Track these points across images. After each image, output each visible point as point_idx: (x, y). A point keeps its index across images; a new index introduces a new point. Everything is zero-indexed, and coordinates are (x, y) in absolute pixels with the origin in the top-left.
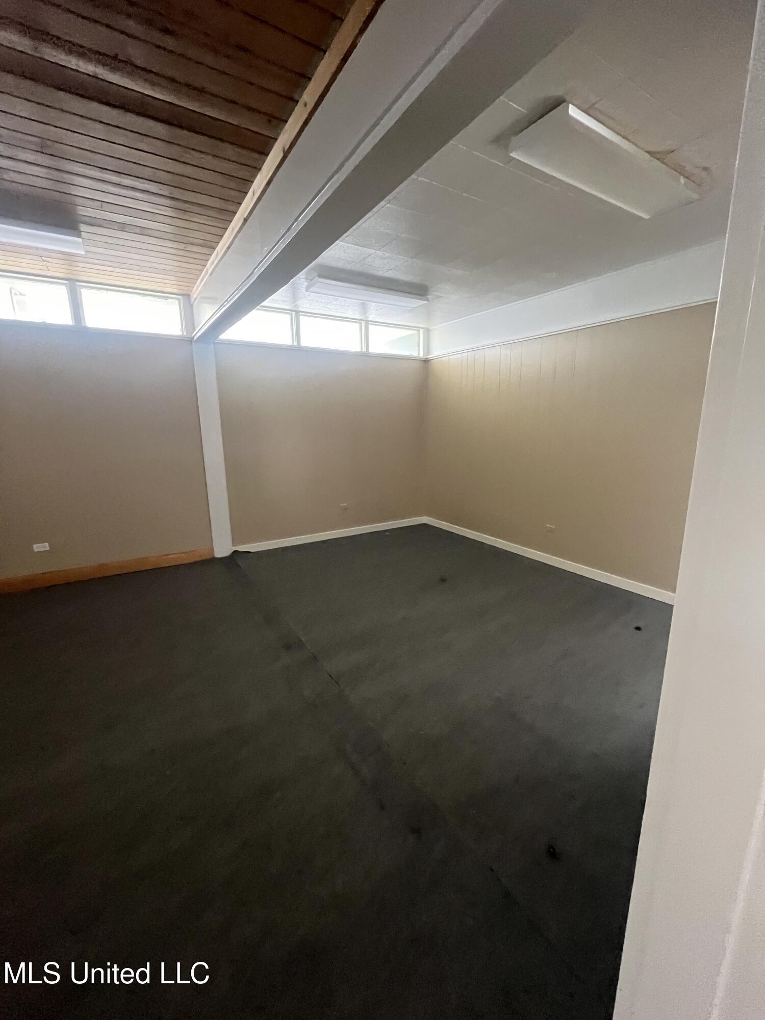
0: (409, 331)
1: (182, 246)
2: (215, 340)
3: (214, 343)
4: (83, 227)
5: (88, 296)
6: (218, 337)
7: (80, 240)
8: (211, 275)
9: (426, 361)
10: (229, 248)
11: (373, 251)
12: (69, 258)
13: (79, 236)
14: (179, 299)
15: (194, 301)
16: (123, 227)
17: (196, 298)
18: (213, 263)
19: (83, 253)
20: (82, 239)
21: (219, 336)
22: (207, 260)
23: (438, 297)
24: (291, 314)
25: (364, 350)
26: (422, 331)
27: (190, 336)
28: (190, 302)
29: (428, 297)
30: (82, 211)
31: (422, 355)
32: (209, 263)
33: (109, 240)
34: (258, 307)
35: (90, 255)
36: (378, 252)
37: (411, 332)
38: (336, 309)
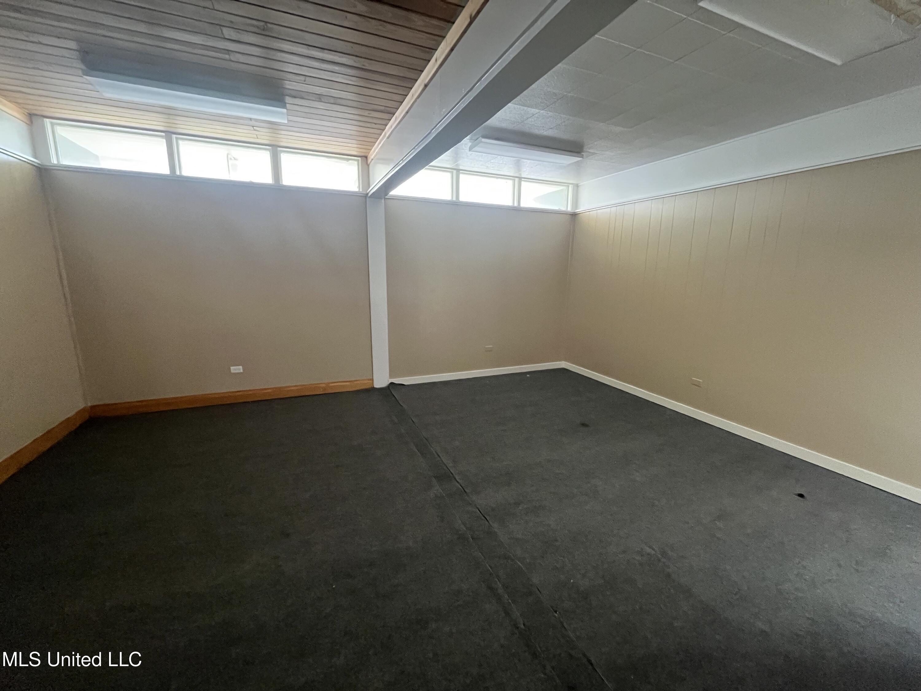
0: (559, 187)
1: (366, 113)
2: (386, 195)
3: (385, 199)
4: (288, 100)
5: (286, 159)
6: (388, 194)
7: (284, 111)
8: (388, 138)
9: (574, 215)
10: (407, 112)
11: (537, 111)
12: (273, 126)
13: (284, 107)
14: (358, 160)
15: (371, 162)
16: (320, 98)
17: (372, 159)
18: (391, 127)
19: (286, 122)
20: (287, 109)
21: (390, 192)
22: (386, 125)
23: (594, 154)
24: (452, 173)
25: (516, 204)
26: (571, 186)
27: (365, 193)
28: (367, 163)
29: (583, 153)
30: (288, 85)
31: (569, 209)
32: (387, 127)
33: (307, 110)
34: (427, 167)
35: (291, 124)
36: (542, 111)
37: (562, 188)
38: (493, 167)
